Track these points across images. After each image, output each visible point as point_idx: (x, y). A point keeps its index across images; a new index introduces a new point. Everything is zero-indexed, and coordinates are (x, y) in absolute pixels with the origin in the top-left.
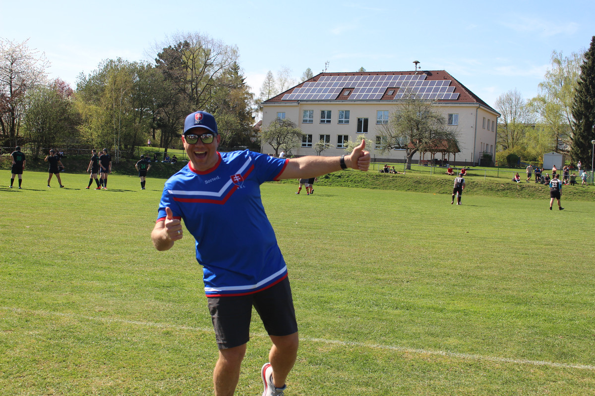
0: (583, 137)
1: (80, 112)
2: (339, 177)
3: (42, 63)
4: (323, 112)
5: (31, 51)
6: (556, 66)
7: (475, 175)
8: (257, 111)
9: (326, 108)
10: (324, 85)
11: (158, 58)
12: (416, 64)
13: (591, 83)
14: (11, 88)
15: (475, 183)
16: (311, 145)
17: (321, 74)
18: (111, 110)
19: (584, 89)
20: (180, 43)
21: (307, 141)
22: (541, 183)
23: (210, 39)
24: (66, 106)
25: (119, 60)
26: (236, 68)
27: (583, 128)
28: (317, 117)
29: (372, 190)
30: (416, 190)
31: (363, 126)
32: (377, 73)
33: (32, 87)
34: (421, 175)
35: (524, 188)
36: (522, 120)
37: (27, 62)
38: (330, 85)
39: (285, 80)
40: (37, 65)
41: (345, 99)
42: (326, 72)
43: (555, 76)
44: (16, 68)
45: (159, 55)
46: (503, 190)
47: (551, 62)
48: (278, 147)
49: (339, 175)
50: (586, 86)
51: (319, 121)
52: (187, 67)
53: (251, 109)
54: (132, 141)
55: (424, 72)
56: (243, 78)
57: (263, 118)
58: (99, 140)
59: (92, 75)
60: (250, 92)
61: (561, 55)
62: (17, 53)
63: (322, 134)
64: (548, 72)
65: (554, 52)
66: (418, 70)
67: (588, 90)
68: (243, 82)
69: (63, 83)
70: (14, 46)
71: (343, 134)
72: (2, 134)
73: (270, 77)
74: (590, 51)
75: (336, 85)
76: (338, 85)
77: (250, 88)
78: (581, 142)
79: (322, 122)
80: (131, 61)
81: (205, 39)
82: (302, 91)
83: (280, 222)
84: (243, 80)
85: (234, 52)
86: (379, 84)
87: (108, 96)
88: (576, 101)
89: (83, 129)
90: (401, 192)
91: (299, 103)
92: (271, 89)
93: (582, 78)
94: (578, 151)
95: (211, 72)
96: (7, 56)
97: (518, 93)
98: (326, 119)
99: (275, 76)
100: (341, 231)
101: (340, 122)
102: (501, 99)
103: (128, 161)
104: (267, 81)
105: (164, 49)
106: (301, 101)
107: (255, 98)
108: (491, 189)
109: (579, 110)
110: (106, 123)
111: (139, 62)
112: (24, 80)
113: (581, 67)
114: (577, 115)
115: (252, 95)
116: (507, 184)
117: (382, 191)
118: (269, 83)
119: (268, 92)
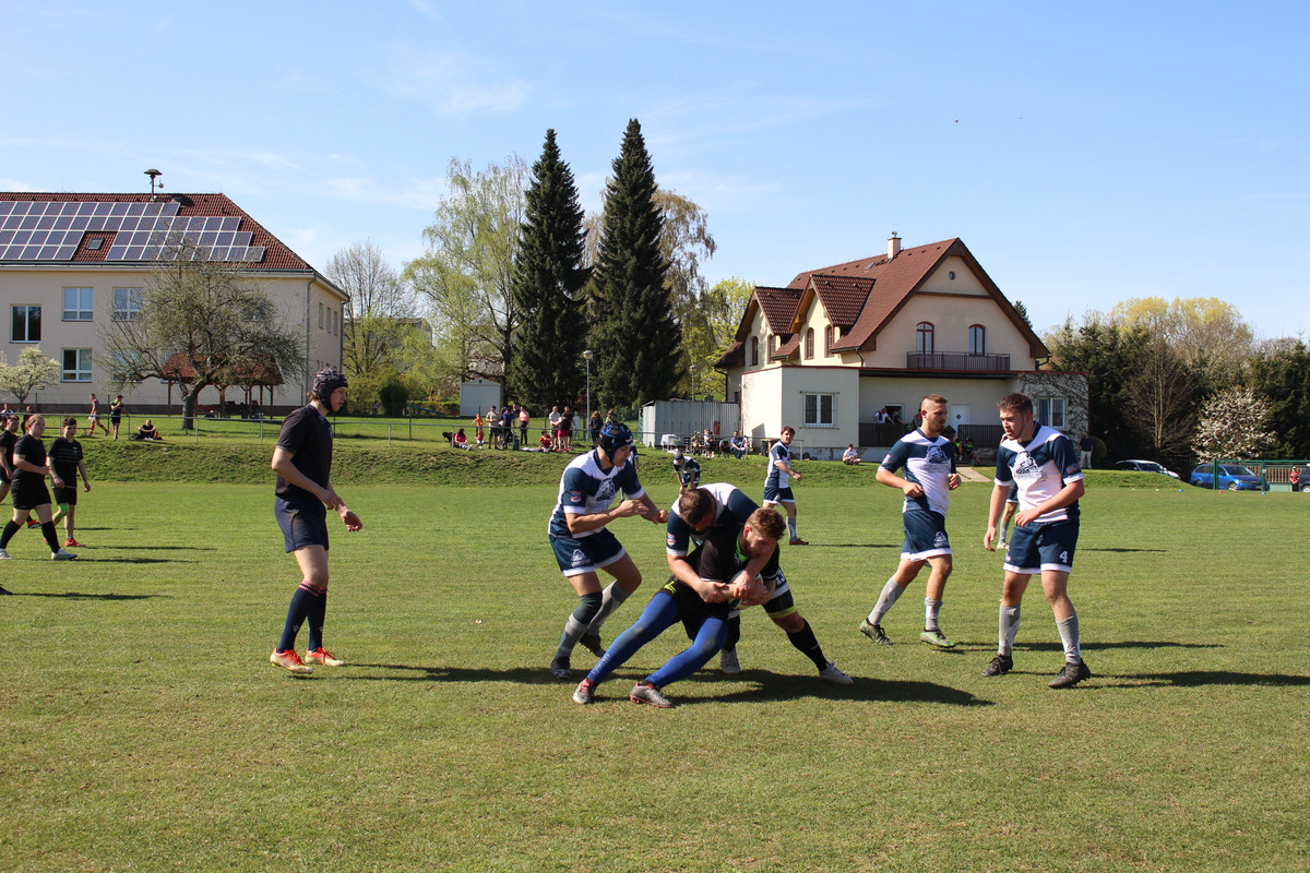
0: (539, 344)
6: (459, 193)
7: (358, 437)
12: (153, 177)
13: (551, 227)
15: (370, 456)
19: (537, 241)
22: (514, 449)
27: (539, 326)
29: (121, 484)
30: (233, 478)
31: (27, 326)
32: (55, 197)
34: (237, 441)
35: (481, 461)
36: (383, 310)
43: (458, 213)
46: (438, 469)
47: (449, 182)
50: (541, 234)
55: (174, 196)
61: (468, 167)
64: (444, 205)
65: (455, 162)
66: (158, 190)
67: (545, 243)
74: (544, 161)
78: (536, 355)
86: (63, 223)
88: (520, 267)
90: (198, 485)
93: (531, 219)
94: (531, 375)
97: (374, 249)
102: (337, 262)
108: (411, 468)
109: (528, 286)
113: (528, 194)
114: (526, 296)
116: (442, 453)
117: (148, 485)
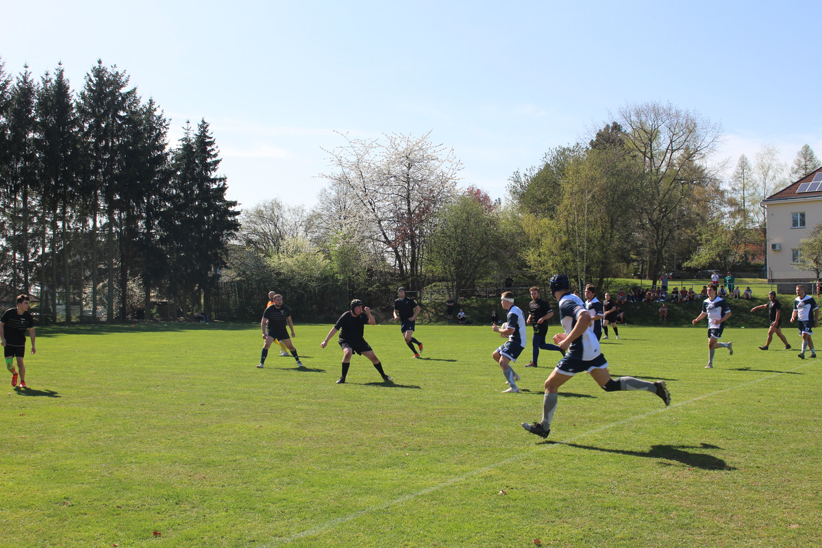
3: (449, 165)
5: (437, 149)
11: (590, 148)
14: (409, 204)
20: (608, 126)
24: (488, 225)
26: (689, 157)
37: (431, 164)
40: (442, 167)
44: (416, 174)
45: (592, 143)
53: (722, 215)
56: (703, 169)
60: (722, 187)
62: (416, 152)
69: (479, 192)
70: (411, 144)
73: (743, 164)
81: (667, 110)
85: (691, 129)
89: (531, 257)
92: (746, 181)
96: (401, 159)
99: (753, 162)
104: (741, 171)
107: (727, 196)
115: (722, 193)
118: (743, 173)
119: (741, 186)
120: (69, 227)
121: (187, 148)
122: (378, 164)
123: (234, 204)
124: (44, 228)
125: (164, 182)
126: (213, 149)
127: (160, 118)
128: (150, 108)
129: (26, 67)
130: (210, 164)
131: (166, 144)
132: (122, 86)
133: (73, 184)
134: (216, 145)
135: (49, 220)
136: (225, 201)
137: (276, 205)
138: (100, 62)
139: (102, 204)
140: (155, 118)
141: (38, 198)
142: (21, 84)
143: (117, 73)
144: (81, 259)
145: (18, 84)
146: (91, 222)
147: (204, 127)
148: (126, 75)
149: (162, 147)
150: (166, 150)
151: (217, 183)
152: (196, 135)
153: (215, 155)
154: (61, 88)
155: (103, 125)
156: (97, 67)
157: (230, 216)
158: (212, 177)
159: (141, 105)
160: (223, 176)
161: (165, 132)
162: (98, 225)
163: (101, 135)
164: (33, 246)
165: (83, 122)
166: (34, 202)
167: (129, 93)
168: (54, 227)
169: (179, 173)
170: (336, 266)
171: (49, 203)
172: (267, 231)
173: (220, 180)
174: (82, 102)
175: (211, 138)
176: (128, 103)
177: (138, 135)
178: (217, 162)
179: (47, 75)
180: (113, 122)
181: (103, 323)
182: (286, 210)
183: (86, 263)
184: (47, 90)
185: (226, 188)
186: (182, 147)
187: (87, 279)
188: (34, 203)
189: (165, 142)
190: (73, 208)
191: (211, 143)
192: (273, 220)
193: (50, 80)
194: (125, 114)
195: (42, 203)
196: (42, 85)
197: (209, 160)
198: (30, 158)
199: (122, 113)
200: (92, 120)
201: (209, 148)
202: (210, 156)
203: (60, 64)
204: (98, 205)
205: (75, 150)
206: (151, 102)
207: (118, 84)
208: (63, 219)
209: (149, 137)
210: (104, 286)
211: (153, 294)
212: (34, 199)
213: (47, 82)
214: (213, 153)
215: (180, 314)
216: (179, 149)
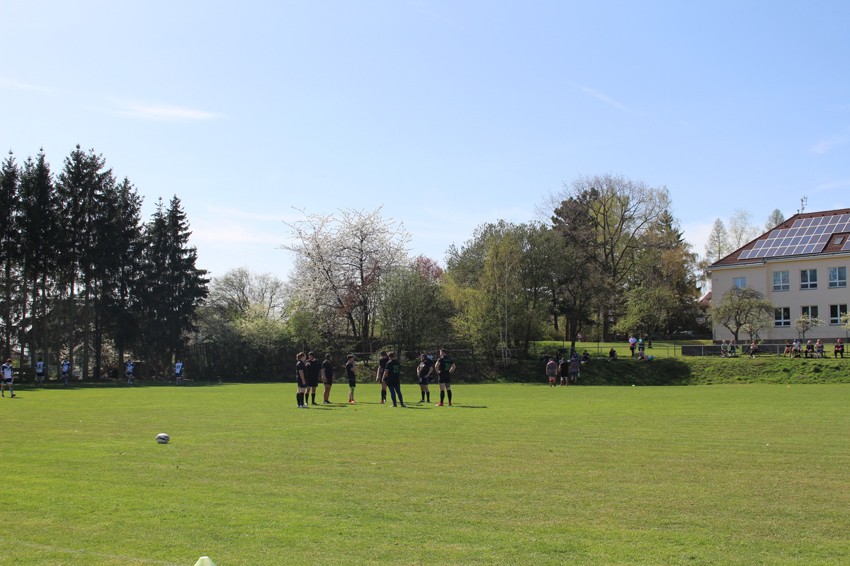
1: (452, 298)
2: (837, 368)
3: (400, 237)
4: (804, 273)
5: (385, 222)
8: (702, 278)
9: (808, 267)
10: (801, 232)
11: (555, 216)
14: (362, 274)
16: (788, 323)
17: (795, 216)
18: (494, 293)
20: (585, 192)
21: (782, 317)
23: (626, 182)
24: (433, 292)
25: (501, 224)
26: (667, 220)
28: (795, 281)
33: (389, 270)
37: (381, 237)
38: (811, 231)
39: (742, 231)
40: (394, 241)
41: (837, 249)
42: (804, 212)
44: (367, 246)
45: (556, 211)
48: (738, 330)
49: (836, 365)
51: (799, 287)
52: (596, 225)
53: (695, 277)
54: (525, 333)
56: (679, 233)
57: (713, 288)
58: (480, 336)
59: (466, 247)
60: (691, 251)
62: (367, 226)
63: (805, 305)
68: (680, 239)
69: (428, 261)
70: (363, 218)
71: (838, 302)
72: (353, 335)
73: (719, 227)
75: (820, 230)
76: (823, 230)
77: (690, 246)
79: (804, 287)
80: (517, 224)
81: (619, 182)
82: (768, 244)
83: (742, 444)
84: (679, 236)
85: (664, 197)
87: (489, 273)
89: (457, 322)
91: (765, 263)
92: (721, 245)
95: (630, 229)
96: (355, 232)
98: (809, 283)
99: (727, 226)
100: (840, 455)
101: (833, 285)
103: (519, 362)
104: (716, 234)
105: (563, 203)
106: (767, 258)
107: (698, 260)
110: (488, 311)
111: (528, 224)
112: (377, 262)
115: (693, 256)
118: (718, 237)
119: (717, 249)
120: (49, 295)
121: (160, 222)
122: (333, 237)
123: (204, 272)
124: (26, 297)
125: (137, 253)
126: (184, 223)
127: (134, 195)
128: (125, 187)
129: (11, 153)
130: (181, 237)
131: (139, 219)
132: (98, 168)
133: (52, 256)
134: (186, 219)
135: (30, 288)
136: (196, 270)
137: (243, 274)
138: (78, 147)
139: (80, 273)
140: (130, 196)
141: (21, 269)
142: (6, 168)
143: (94, 156)
144: (59, 323)
145: (3, 170)
146: (69, 290)
147: (175, 203)
148: (102, 158)
149: (136, 221)
150: (139, 224)
151: (188, 254)
152: (168, 210)
153: (186, 229)
154: (42, 171)
155: (81, 203)
156: (76, 151)
157: (200, 284)
158: (183, 249)
159: (116, 185)
160: (193, 248)
161: (138, 209)
162: (76, 292)
163: (78, 212)
164: (15, 312)
165: (62, 201)
166: (17, 272)
167: (105, 174)
168: (35, 294)
169: (152, 245)
170: (292, 330)
171: (30, 273)
172: (236, 297)
173: (191, 251)
174: (62, 183)
175: (182, 213)
176: (103, 183)
177: (113, 211)
178: (188, 235)
179: (29, 160)
180: (90, 200)
181: (81, 381)
182: (253, 277)
183: (64, 327)
184: (29, 174)
185: (196, 259)
186: (154, 222)
187: (64, 342)
188: (17, 274)
189: (139, 217)
190: (54, 278)
191: (182, 218)
192: (241, 287)
193: (32, 164)
194: (101, 193)
195: (24, 274)
196: (25, 169)
197: (180, 233)
198: (14, 234)
199: (98, 193)
200: (71, 199)
201: (180, 222)
202: (181, 229)
203: (41, 150)
204: (76, 275)
205: (54, 227)
206: (126, 182)
207: (95, 166)
208: (43, 288)
209: (124, 213)
210: (81, 348)
211: (127, 355)
212: (17, 270)
213: (29, 166)
214: (183, 226)
215: (152, 373)
216: (152, 223)
